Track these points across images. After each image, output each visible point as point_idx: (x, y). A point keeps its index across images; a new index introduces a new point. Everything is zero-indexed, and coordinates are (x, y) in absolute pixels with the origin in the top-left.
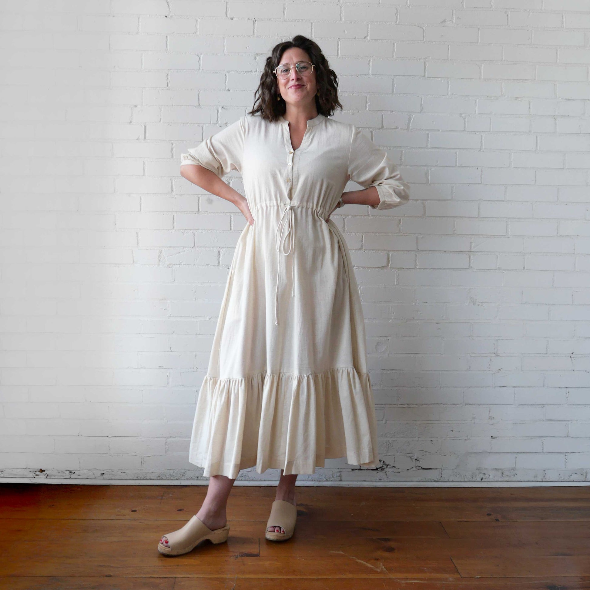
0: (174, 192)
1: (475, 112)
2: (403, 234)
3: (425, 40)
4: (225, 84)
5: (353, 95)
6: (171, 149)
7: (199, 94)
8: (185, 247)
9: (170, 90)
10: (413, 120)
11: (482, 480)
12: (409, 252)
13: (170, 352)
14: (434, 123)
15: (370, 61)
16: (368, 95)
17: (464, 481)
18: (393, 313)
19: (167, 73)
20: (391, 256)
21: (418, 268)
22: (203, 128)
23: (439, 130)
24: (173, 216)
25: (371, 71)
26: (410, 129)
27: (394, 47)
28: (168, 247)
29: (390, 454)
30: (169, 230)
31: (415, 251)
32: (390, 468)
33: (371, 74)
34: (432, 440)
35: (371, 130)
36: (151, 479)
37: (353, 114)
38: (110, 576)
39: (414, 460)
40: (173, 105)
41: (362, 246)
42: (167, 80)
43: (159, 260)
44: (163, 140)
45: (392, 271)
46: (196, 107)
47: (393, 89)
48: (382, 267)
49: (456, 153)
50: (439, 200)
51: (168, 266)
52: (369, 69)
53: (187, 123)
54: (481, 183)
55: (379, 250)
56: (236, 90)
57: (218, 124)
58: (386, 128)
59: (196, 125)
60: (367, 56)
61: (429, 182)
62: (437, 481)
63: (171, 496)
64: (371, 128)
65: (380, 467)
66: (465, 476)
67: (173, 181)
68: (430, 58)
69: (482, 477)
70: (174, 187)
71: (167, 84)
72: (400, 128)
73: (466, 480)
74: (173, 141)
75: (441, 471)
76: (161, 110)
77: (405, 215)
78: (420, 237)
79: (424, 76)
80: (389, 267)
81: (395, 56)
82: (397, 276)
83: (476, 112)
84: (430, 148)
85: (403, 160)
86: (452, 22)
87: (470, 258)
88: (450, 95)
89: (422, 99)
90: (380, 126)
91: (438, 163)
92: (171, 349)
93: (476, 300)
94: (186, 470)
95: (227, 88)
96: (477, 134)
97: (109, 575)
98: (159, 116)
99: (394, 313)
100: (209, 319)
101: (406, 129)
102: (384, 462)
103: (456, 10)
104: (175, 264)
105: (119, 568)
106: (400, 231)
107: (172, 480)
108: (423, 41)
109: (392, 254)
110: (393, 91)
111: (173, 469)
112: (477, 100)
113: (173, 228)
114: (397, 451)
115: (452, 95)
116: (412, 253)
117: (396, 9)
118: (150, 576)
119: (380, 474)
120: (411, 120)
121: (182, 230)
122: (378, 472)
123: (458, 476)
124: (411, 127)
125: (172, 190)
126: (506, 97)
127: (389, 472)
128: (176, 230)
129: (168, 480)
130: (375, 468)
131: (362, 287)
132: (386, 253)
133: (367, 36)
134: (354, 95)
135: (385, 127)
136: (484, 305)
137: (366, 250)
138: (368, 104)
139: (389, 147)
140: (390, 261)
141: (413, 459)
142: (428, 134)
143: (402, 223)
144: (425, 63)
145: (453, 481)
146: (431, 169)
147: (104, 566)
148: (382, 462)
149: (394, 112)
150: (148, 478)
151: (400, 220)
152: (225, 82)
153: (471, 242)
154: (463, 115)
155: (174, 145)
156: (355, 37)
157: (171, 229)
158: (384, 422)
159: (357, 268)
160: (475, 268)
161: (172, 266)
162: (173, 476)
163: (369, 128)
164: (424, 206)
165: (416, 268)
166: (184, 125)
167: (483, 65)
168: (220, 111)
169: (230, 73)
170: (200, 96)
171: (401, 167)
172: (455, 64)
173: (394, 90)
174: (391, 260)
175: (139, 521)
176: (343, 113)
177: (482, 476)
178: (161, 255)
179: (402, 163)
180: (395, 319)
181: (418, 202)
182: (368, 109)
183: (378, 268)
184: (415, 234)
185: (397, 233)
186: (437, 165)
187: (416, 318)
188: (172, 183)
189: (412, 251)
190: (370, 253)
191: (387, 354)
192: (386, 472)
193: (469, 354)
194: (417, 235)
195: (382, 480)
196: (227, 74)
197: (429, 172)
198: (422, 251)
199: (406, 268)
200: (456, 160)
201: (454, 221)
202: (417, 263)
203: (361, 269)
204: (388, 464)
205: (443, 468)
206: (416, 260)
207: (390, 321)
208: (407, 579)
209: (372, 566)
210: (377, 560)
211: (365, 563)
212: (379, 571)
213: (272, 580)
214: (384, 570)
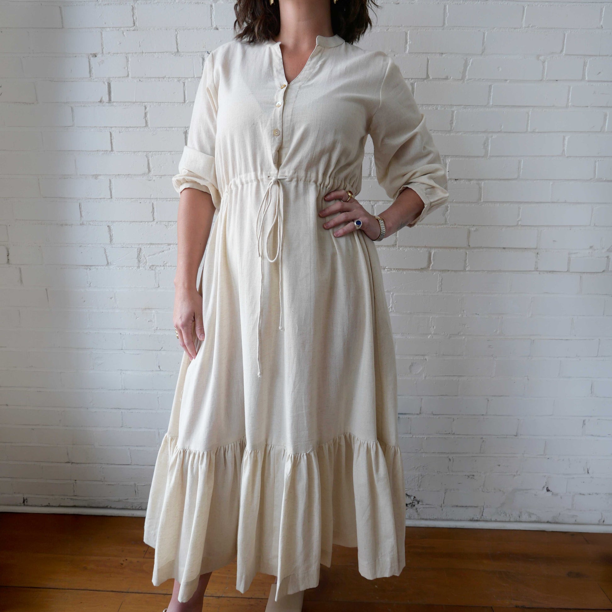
0: (152, 172)
2: (451, 225)
4: (211, 20)
5: (387, 30)
6: (144, 115)
7: (176, 35)
8: (169, 244)
9: (137, 30)
10: (470, 65)
12: (458, 249)
13: (159, 371)
14: (501, 70)
16: (408, 30)
17: (509, 521)
18: (433, 327)
19: (132, 6)
20: (433, 255)
21: (468, 271)
22: (184, 85)
23: (506, 80)
24: (153, 204)
26: (466, 80)
28: (149, 244)
29: (421, 489)
30: (148, 222)
31: (466, 248)
32: (422, 504)
34: (474, 476)
35: (412, 81)
40: (143, 53)
41: (396, 242)
42: (133, 16)
43: (139, 261)
44: (134, 103)
45: (434, 274)
46: (174, 54)
47: (444, 20)
48: (421, 268)
49: (528, 113)
50: (501, 180)
51: (150, 268)
53: (163, 78)
55: (418, 247)
56: (227, 29)
58: (433, 78)
59: (176, 80)
61: (489, 155)
62: (477, 521)
64: (412, 79)
65: (410, 504)
66: (511, 515)
67: (150, 158)
70: (151, 166)
71: (134, 21)
72: (451, 78)
73: (512, 520)
74: (146, 103)
75: (482, 509)
76: (128, 61)
77: (454, 201)
78: (473, 229)
80: (431, 268)
82: (441, 280)
84: (492, 107)
85: (454, 124)
88: (525, 27)
89: (484, 34)
90: (425, 77)
91: (502, 127)
92: (161, 368)
95: (214, 26)
98: (126, 68)
99: (435, 327)
101: (461, 80)
102: (415, 497)
104: (158, 266)
106: (446, 221)
109: (434, 253)
110: (444, 24)
115: (528, 27)
116: (462, 250)
119: (413, 510)
120: (467, 67)
121: (164, 223)
123: (502, 515)
124: (467, 77)
125: (149, 171)
127: (420, 509)
128: (157, 223)
131: (394, 295)
132: (427, 251)
134: (389, 30)
135: (431, 78)
137: (401, 246)
138: (408, 43)
139: (435, 106)
140: (432, 261)
142: (490, 86)
143: (449, 210)
145: (496, 521)
146: (492, 137)
148: (413, 497)
149: (444, 55)
151: (447, 207)
152: (211, 17)
154: (542, 58)
155: (148, 109)
157: (151, 222)
159: (388, 270)
161: (155, 268)
163: (409, 79)
164: (480, 188)
165: (466, 270)
166: (159, 81)
170: (178, 37)
171: (452, 134)
173: (446, 21)
174: (433, 260)
178: (141, 255)
179: (452, 128)
180: (436, 334)
181: (472, 182)
182: (408, 51)
183: (416, 270)
184: (467, 225)
185: (442, 224)
186: (501, 130)
187: (462, 333)
188: (148, 160)
189: (461, 248)
190: (406, 251)
191: (423, 377)
192: (416, 509)
193: (526, 378)
194: (468, 227)
195: (412, 518)
196: (213, 5)
197: (490, 141)
198: (474, 248)
199: (452, 271)
200: (528, 124)
201: (519, 208)
202: (467, 264)
203: (394, 271)
204: (420, 500)
205: (485, 506)
206: (466, 260)
207: (429, 337)
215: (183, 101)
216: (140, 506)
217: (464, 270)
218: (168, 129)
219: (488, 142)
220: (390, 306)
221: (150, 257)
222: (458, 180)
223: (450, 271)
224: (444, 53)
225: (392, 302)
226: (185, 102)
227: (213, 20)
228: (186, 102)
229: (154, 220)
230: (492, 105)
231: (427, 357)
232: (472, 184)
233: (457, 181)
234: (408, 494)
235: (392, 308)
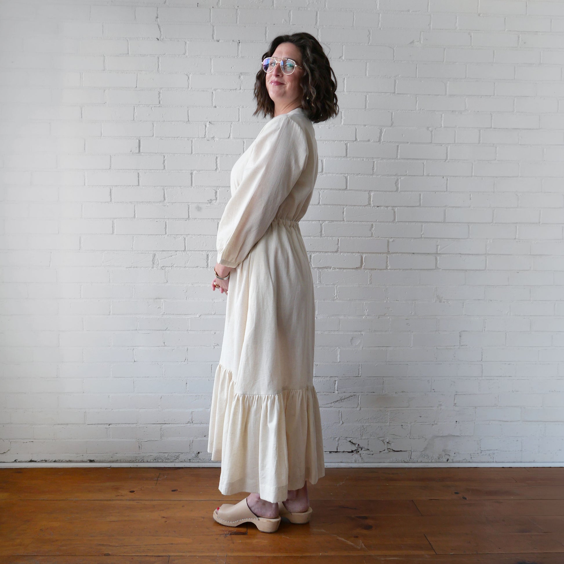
0: (166, 201)
1: (441, 125)
2: (376, 237)
4: (212, 101)
6: (163, 161)
7: (188, 110)
8: (176, 251)
9: (161, 107)
10: (384, 133)
11: (447, 461)
12: (381, 254)
13: (164, 346)
14: (404, 136)
15: (344, 79)
16: (343, 110)
17: (432, 462)
18: (367, 310)
19: (159, 92)
20: (364, 258)
21: (389, 269)
22: (192, 142)
23: (408, 143)
24: (166, 222)
25: (345, 88)
26: (381, 142)
27: (366, 65)
28: (161, 251)
29: (364, 438)
30: (162, 235)
31: (386, 253)
32: (365, 450)
33: (346, 91)
34: (402, 425)
35: (346, 142)
36: (148, 462)
37: (329, 128)
38: (108, 555)
39: (386, 443)
40: (164, 121)
41: (338, 249)
42: (159, 98)
43: (153, 263)
44: (156, 153)
45: (366, 271)
46: (186, 123)
48: (356, 268)
49: (423, 163)
50: (408, 207)
51: (161, 268)
53: (178, 137)
54: (447, 191)
55: (353, 253)
57: (205, 139)
58: (360, 141)
59: (186, 139)
60: (342, 75)
61: (399, 190)
62: (407, 462)
63: (166, 478)
65: (355, 450)
66: (432, 457)
67: (166, 191)
68: (400, 76)
69: (448, 458)
70: (166, 196)
71: (159, 101)
72: (372, 141)
73: (433, 461)
74: (164, 154)
75: (410, 453)
76: (153, 126)
77: (377, 221)
78: (391, 240)
79: (394, 93)
80: (363, 268)
81: (367, 75)
82: (370, 276)
83: (442, 125)
85: (375, 170)
86: (420, 43)
87: (436, 259)
88: (418, 110)
89: (392, 113)
90: (355, 140)
91: (407, 172)
92: (165, 344)
93: (442, 297)
94: (180, 453)
95: (214, 105)
96: (442, 146)
97: (107, 553)
98: (152, 131)
99: (368, 310)
100: (199, 316)
101: (378, 142)
102: (359, 445)
103: (423, 32)
104: (167, 267)
105: (117, 546)
106: (372, 235)
107: (166, 462)
108: (394, 61)
109: (365, 256)
110: (366, 107)
111: (167, 453)
112: (443, 115)
113: (165, 233)
114: (370, 435)
115: (420, 110)
116: (384, 255)
117: (369, 31)
118: (146, 554)
119: (356, 456)
120: (382, 134)
121: (173, 236)
122: (353, 455)
123: (426, 457)
124: (382, 140)
125: (165, 199)
126: (469, 111)
127: (363, 454)
128: (168, 235)
129: (164, 462)
130: (351, 451)
131: (338, 287)
132: (360, 255)
133: (342, 56)
135: (358, 140)
136: (449, 302)
137: (342, 252)
138: (343, 118)
139: (362, 158)
140: (364, 262)
141: (385, 443)
142: (398, 146)
143: (374, 227)
144: (395, 81)
145: (421, 462)
146: (400, 178)
147: (103, 545)
148: (357, 445)
149: (366, 126)
150: (145, 460)
151: (372, 225)
152: (212, 99)
153: (437, 244)
154: (430, 129)
155: (165, 158)
156: (331, 57)
157: (164, 235)
158: (358, 409)
159: (333, 269)
160: (441, 269)
161: (165, 268)
162: (168, 459)
163: (343, 141)
164: (394, 212)
166: (175, 139)
167: (448, 82)
168: (208, 126)
169: (217, 91)
170: (189, 112)
171: (374, 176)
172: (422, 81)
173: (367, 105)
174: (364, 261)
175: (136, 501)
176: (320, 127)
177: (448, 457)
178: (155, 259)
179: (374, 173)
180: (369, 315)
181: (389, 208)
182: (343, 123)
183: (353, 269)
184: (387, 237)
185: (370, 237)
186: (406, 174)
187: (387, 315)
188: (164, 192)
189: (383, 253)
190: (345, 255)
191: (361, 348)
192: (360, 454)
193: (435, 347)
194: (388, 238)
195: (357, 462)
196: (214, 92)
197: (399, 181)
198: (393, 253)
199: (378, 269)
200: (424, 170)
201: (422, 226)
202: (388, 265)
203: (337, 270)
204: (362, 447)
205: (412, 450)
206: (387, 262)
207: (364, 318)
208: (386, 556)
209: (352, 544)
210: (357, 537)
211: (346, 541)
212: (359, 548)
213: (259, 557)
214: (364, 547)
216: (142, 459)
217: (386, 269)
218: (179, 171)
219: (398, 182)
220: (335, 295)
221: (162, 260)
222: (379, 206)
223: (377, 270)
224: (367, 125)
225: (336, 291)
226: (192, 153)
230: (400, 158)
231: (363, 333)
232: (389, 209)
233: (379, 207)
234: (354, 443)
235: (336, 296)
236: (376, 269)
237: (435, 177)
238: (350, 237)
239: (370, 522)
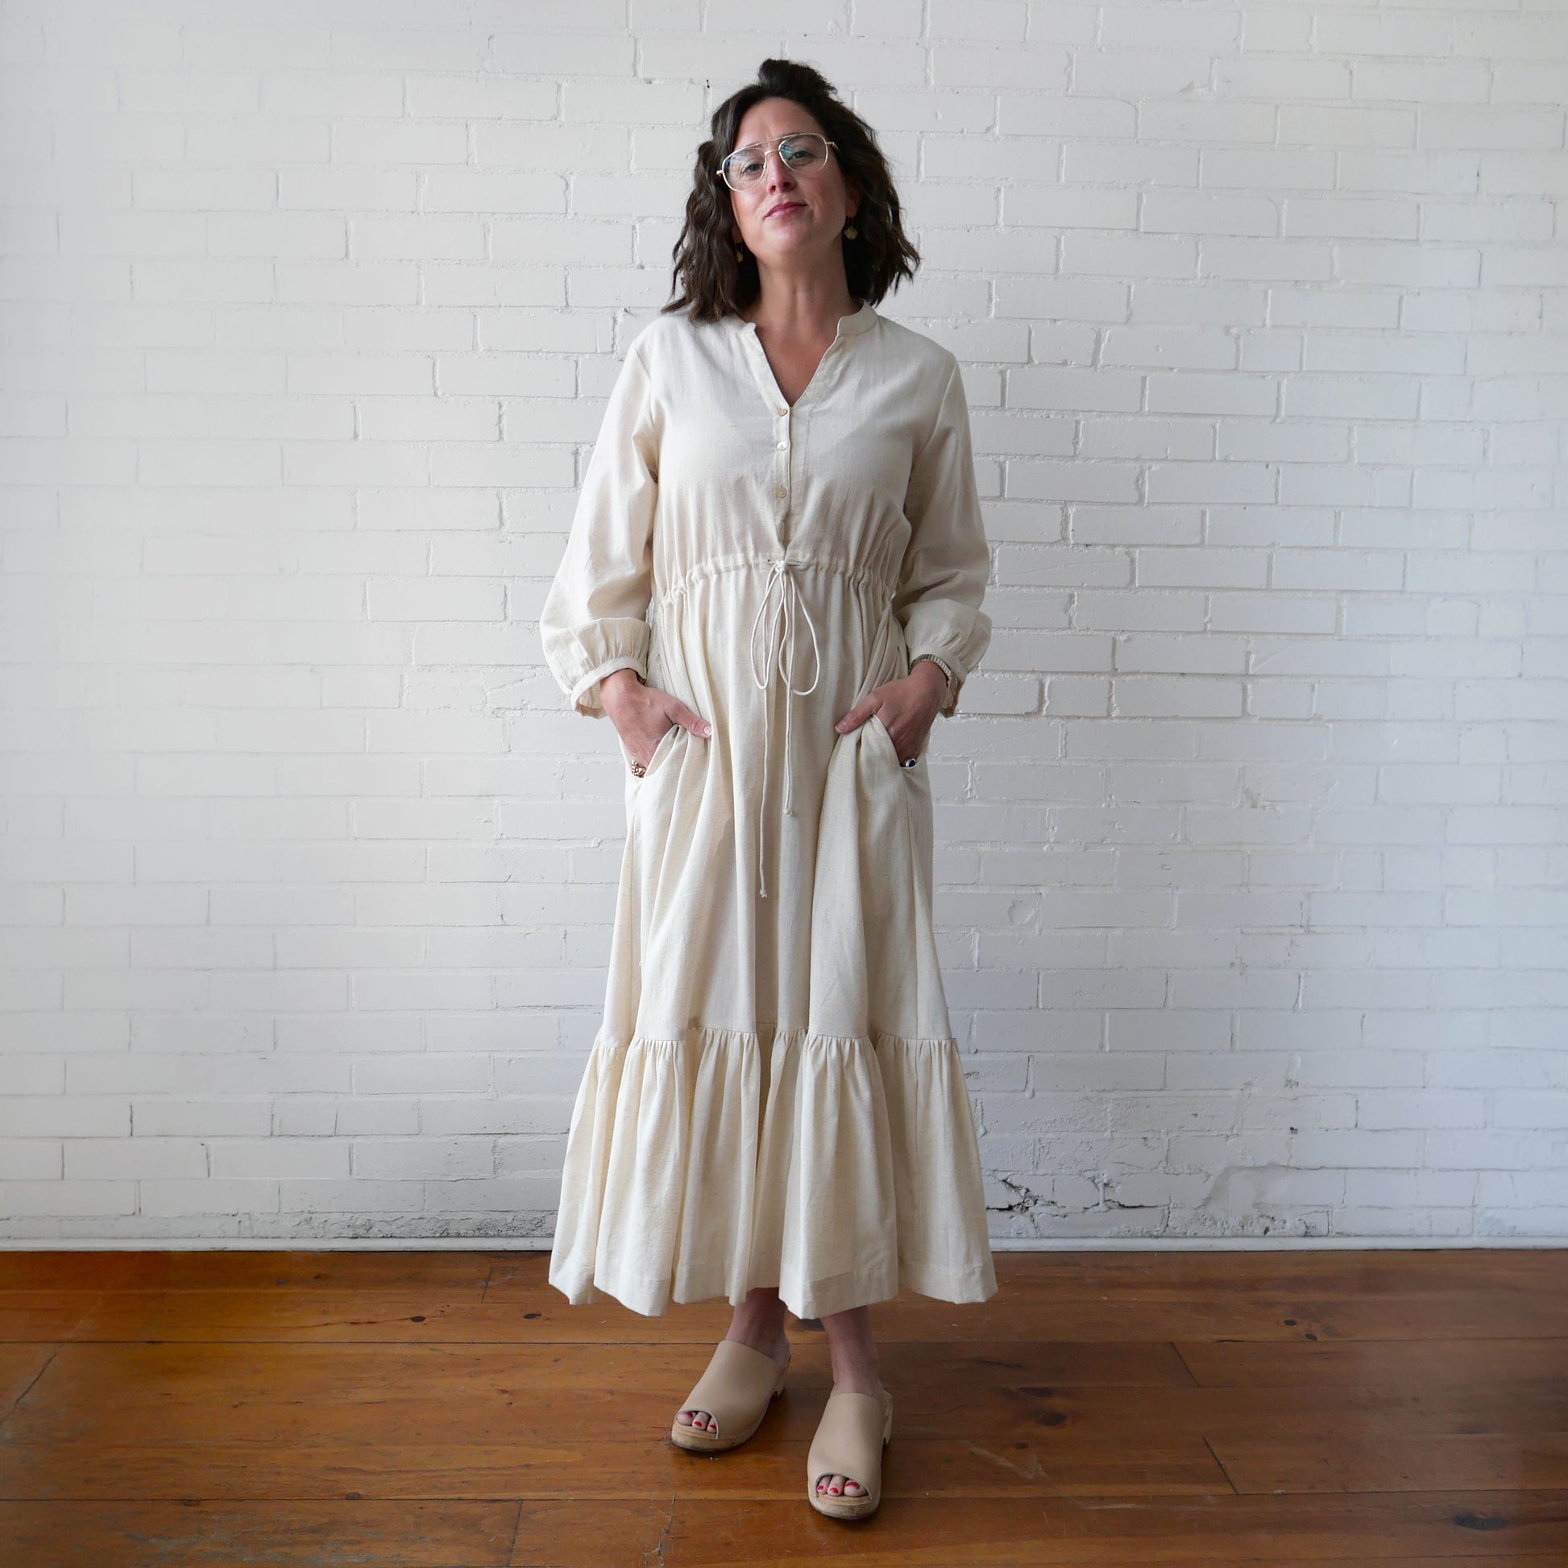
0: (507, 527)
1: (1265, 320)
2: (1080, 630)
3: (1139, 137)
4: (633, 252)
5: (955, 278)
6: (497, 419)
7: (565, 276)
8: (535, 666)
9: (491, 265)
10: (1106, 341)
11: (1266, 1232)
12: (1095, 676)
13: (501, 925)
14: (1161, 350)
15: (999, 190)
16: (993, 279)
17: (1223, 1236)
18: (1054, 828)
20: (1049, 686)
21: (1116, 717)
22: (577, 366)
23: (1171, 369)
24: (505, 587)
25: (1002, 217)
26: (1099, 366)
27: (1060, 153)
28: (494, 665)
29: (1041, 1171)
30: (494, 622)
31: (1109, 673)
32: (1043, 1205)
33: (1002, 224)
34: (1145, 1138)
35: (1001, 367)
36: (459, 1236)
37: (956, 328)
38: (356, 1497)
39: (1101, 1186)
40: (500, 306)
44: (479, 396)
45: (1052, 723)
46: (560, 310)
47: (1058, 264)
48: (1027, 713)
49: (1214, 427)
50: (1170, 546)
51: (493, 713)
52: (998, 212)
53: (537, 352)
54: (1276, 503)
55: (1018, 672)
56: (661, 267)
57: (614, 355)
58: (1039, 363)
59: (561, 357)
60: (992, 179)
61: (1146, 501)
62: (1157, 1237)
63: (510, 1280)
64: (1001, 363)
65: (1019, 1204)
66: (1225, 1223)
67: (504, 499)
68: (1152, 183)
69: (1266, 1226)
70: (505, 514)
72: (1073, 363)
73: (1227, 1232)
74: (501, 398)
75: (1167, 1211)
77: (1085, 585)
78: (1122, 638)
79: (1137, 230)
80: (1044, 713)
81: (1063, 179)
82: (1064, 736)
83: (1267, 322)
84: (1149, 415)
85: (1081, 445)
86: (1210, 89)
87: (1244, 690)
88: (1201, 278)
89: (1129, 287)
90: (1025, 359)
91: (1169, 451)
92: (505, 919)
93: (1259, 795)
94: (545, 1213)
95: (638, 262)
96: (1267, 378)
97: (354, 1494)
99: (1056, 828)
100: (597, 845)
101: (1091, 367)
102: (1028, 1190)
103: (1219, 58)
104: (510, 709)
105: (380, 1473)
106: (1070, 623)
107: (510, 1236)
108: (1136, 140)
109: (1051, 682)
110: (1057, 269)
111: (512, 1211)
112: (1270, 292)
113: (503, 617)
114: (1060, 1164)
115: (1208, 278)
116: (1102, 678)
117: (1068, 56)
118: (456, 1496)
119: (1020, 1220)
120: (1101, 344)
121: (526, 624)
122: (1012, 1217)
123: (1208, 1223)
124: (1101, 362)
125: (502, 524)
126: (1342, 282)
127: (1040, 1216)
128: (512, 623)
129: (502, 1237)
130: (1007, 1207)
131: (975, 765)
132: (1036, 680)
133: (993, 126)
134: (959, 277)
135: (1036, 362)
136: (1277, 808)
137: (987, 671)
138: (994, 301)
139: (1045, 411)
140: (1046, 699)
141: (1099, 1185)
142: (1144, 379)
143: (1076, 603)
144: (1140, 197)
145: (1195, 1236)
146: (1150, 468)
147: (341, 1470)
148: (1024, 1191)
149: (1059, 323)
150: (452, 1231)
151: (1071, 596)
152: (633, 247)
153: (1248, 650)
154: (1234, 331)
155: (503, 410)
156: (963, 129)
157: (500, 621)
158: (1027, 1094)
159: (963, 716)
160: (1256, 716)
161: (504, 713)
162: (514, 1228)
163: (995, 363)
164: (1132, 561)
165: (1111, 716)
167: (1286, 202)
168: (620, 320)
169: (646, 221)
170: (569, 280)
171: (1077, 462)
172: (1215, 198)
173: (1061, 265)
174: (1049, 697)
175: (431, 1346)
176: (931, 325)
177: (1267, 1223)
179: (1078, 452)
180: (1059, 842)
181: (1117, 549)
182: (994, 316)
183: (1016, 715)
184: (1110, 631)
185: (1064, 629)
186: (1167, 457)
187: (1109, 841)
188: (500, 504)
189: (1100, 673)
190: (996, 679)
191: (1037, 930)
192: (1032, 1216)
193: (1238, 929)
194: (1113, 633)
195: (1022, 1235)
196: (637, 226)
197: (1147, 475)
198: (1126, 674)
199: (1085, 717)
200: (1214, 445)
201: (1207, 598)
202: (1112, 705)
203: (975, 719)
204: (1038, 1196)
205: (1171, 1206)
206: (1110, 698)
207: (1045, 849)
208: (1102, 1498)
209: (1010, 1465)
210: (1024, 1446)
211: (994, 1456)
212: (1030, 1477)
213: (762, 1503)
214: (1043, 1474)
215: (574, 396)
216: (444, 1228)
217: (1109, 715)
218: (541, 446)
219: (1143, 478)
220: (968, 788)
221: (495, 690)
222: (1090, 545)
223: (1082, 719)
224: (1059, 320)
225: (972, 778)
226: (576, 397)
227: (635, 252)
228: (579, 398)
229: (505, 618)
230: (1149, 411)
231: (1042, 890)
232: (1116, 553)
233: (1090, 548)
234: (1014, 1184)
235: (971, 790)
236: (1079, 718)
237: (1245, 465)
238: (1010, 628)
239: (1058, 1404)
